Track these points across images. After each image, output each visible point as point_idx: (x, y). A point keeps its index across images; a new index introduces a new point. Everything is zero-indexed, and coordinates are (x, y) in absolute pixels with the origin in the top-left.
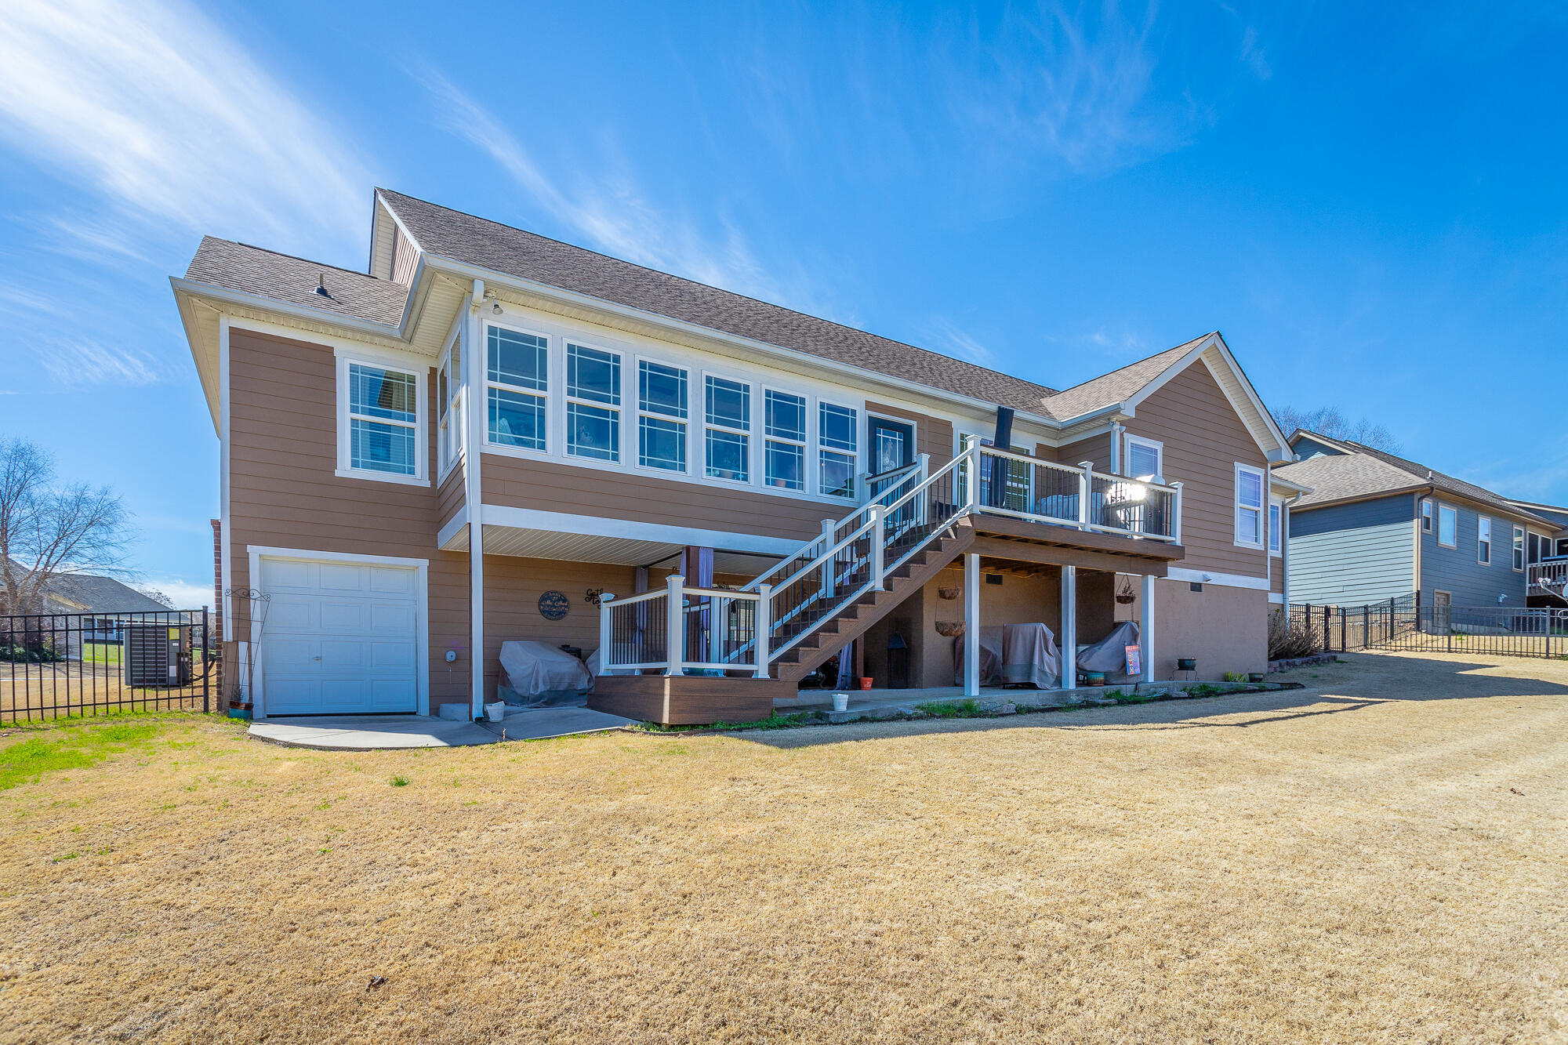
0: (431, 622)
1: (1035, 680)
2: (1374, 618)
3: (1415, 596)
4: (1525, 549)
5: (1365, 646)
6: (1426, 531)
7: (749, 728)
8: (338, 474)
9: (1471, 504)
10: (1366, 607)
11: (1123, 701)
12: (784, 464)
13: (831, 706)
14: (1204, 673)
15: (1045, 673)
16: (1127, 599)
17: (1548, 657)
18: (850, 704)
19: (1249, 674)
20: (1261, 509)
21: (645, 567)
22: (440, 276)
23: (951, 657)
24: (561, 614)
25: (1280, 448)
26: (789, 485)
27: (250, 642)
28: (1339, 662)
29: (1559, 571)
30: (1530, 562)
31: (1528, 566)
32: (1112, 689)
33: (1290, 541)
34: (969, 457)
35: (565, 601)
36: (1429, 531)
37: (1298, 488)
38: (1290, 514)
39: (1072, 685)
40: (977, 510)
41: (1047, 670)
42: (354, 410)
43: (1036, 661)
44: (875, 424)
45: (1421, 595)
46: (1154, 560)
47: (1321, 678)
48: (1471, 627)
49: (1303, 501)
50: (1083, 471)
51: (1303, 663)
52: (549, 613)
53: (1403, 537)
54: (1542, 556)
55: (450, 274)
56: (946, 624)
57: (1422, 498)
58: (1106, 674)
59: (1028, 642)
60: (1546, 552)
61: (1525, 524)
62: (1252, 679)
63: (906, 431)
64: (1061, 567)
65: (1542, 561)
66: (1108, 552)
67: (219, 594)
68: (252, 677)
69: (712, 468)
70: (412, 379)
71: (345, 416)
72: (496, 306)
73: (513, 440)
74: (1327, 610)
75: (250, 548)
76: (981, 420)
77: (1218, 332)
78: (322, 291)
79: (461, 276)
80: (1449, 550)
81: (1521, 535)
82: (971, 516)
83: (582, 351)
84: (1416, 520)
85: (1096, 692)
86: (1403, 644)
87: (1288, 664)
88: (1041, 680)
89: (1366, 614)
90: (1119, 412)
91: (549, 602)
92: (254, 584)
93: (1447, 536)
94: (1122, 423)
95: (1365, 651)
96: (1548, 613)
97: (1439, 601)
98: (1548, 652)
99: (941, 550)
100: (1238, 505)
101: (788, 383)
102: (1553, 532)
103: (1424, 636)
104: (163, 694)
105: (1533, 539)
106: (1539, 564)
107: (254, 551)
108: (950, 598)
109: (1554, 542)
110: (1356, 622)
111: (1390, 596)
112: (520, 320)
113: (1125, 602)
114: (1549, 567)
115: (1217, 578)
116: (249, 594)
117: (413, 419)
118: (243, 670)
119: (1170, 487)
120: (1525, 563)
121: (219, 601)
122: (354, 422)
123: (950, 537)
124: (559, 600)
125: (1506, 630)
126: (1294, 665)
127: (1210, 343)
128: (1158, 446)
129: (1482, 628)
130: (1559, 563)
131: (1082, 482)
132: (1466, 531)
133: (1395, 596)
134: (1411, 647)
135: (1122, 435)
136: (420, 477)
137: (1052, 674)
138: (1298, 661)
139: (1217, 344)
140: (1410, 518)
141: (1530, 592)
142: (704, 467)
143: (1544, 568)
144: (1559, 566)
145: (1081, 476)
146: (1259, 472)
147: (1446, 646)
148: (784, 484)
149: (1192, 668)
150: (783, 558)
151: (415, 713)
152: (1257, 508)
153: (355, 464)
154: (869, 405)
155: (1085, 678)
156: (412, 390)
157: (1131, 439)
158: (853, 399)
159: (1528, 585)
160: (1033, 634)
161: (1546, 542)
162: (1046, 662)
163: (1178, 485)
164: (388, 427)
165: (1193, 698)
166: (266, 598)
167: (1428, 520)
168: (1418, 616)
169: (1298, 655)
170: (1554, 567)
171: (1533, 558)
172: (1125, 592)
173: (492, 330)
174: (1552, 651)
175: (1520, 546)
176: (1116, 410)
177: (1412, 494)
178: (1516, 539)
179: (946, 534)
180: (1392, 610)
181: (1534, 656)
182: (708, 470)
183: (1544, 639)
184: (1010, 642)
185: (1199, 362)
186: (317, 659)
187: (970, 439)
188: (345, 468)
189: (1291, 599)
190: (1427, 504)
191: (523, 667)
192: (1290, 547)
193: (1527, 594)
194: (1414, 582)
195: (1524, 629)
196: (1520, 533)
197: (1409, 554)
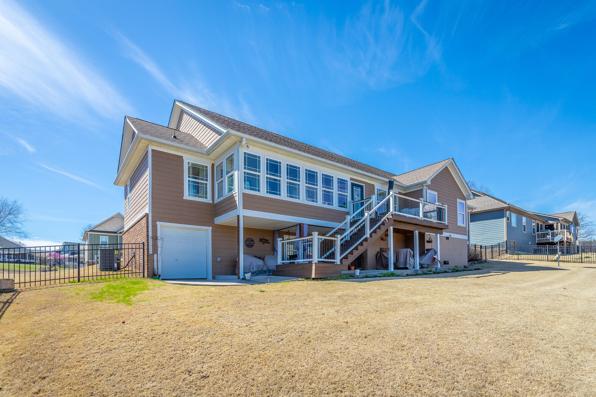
0: (213, 248)
1: (408, 266)
2: (494, 249)
3: (505, 242)
4: (536, 228)
5: (492, 258)
6: (508, 221)
7: (338, 279)
8: (184, 198)
9: (520, 213)
10: (492, 246)
11: (434, 273)
12: (327, 197)
13: (355, 274)
14: (452, 265)
15: (410, 264)
16: (430, 242)
17: (548, 261)
18: (360, 273)
19: (464, 266)
20: (465, 214)
21: (277, 230)
22: (232, 136)
23: (375, 261)
24: (252, 246)
25: (470, 195)
26: (329, 204)
27: (157, 254)
28: (487, 263)
29: (546, 235)
30: (537, 232)
31: (537, 233)
32: (429, 269)
33: (470, 224)
34: (391, 197)
35: (253, 241)
36: (508, 222)
37: (473, 207)
38: (470, 215)
39: (418, 268)
40: (394, 213)
41: (411, 263)
42: (189, 177)
43: (408, 261)
44: (353, 185)
45: (507, 242)
46: (439, 229)
47: (485, 267)
48: (521, 252)
49: (474, 211)
50: (421, 201)
51: (477, 263)
52: (248, 245)
53: (501, 223)
54: (541, 230)
55: (234, 135)
56: (384, 248)
57: (506, 211)
58: (428, 265)
59: (405, 254)
60: (541, 229)
61: (535, 219)
62: (465, 267)
63: (361, 187)
64: (413, 231)
65: (541, 231)
66: (427, 226)
67: (148, 238)
68: (159, 266)
69: (307, 198)
70: (207, 167)
71: (186, 179)
72: (247, 146)
73: (250, 188)
74: (481, 246)
75: (158, 223)
76: (383, 184)
77: (453, 158)
78: (175, 137)
79: (239, 137)
80: (514, 228)
81: (534, 223)
82: (392, 215)
83: (271, 160)
84: (505, 218)
85: (425, 270)
86: (504, 257)
87: (473, 263)
88: (409, 267)
89: (492, 248)
90: (426, 183)
91: (248, 242)
92: (159, 235)
93: (514, 224)
94: (426, 186)
95: (492, 260)
96: (548, 247)
97: (512, 244)
98: (548, 260)
99: (385, 225)
100: (458, 212)
101: (329, 172)
102: (544, 222)
103: (509, 255)
104: (111, 273)
105: (538, 224)
106: (540, 232)
107: (159, 224)
108: (385, 240)
109: (544, 225)
110: (488, 250)
111: (498, 242)
112: (254, 150)
113: (429, 243)
114: (543, 233)
115: (454, 236)
116: (157, 238)
117: (207, 180)
118: (155, 263)
119: (443, 206)
120: (536, 232)
121: (148, 240)
122: (189, 181)
123: (386, 221)
124: (251, 241)
125: (531, 254)
126: (475, 263)
127: (450, 162)
128: (436, 193)
129: (524, 253)
130: (545, 232)
131: (421, 205)
132: (519, 221)
133: (500, 242)
134: (506, 258)
135: (426, 190)
136: (209, 200)
137: (412, 265)
138: (476, 262)
139: (452, 162)
140: (503, 217)
141: (538, 241)
142: (305, 198)
143: (542, 234)
144: (546, 233)
145: (420, 203)
146: (464, 202)
147: (517, 258)
148: (327, 204)
149: (448, 264)
150: (334, 228)
151: (206, 279)
152: (463, 213)
153: (189, 195)
154: (351, 179)
155: (422, 267)
156: (207, 170)
157: (429, 191)
158: (346, 177)
159: (537, 239)
160: (406, 252)
161: (541, 225)
162: (410, 261)
163: (446, 206)
164: (198, 183)
165: (453, 272)
166: (162, 239)
167: (508, 218)
168: (506, 248)
169: (475, 261)
170: (545, 233)
171: (538, 231)
172: (429, 239)
173: (245, 153)
174: (549, 259)
175: (534, 227)
176: (425, 182)
177: (504, 209)
178: (533, 224)
179: (385, 220)
180: (499, 246)
181: (544, 261)
182: (306, 199)
183: (547, 256)
184: (399, 255)
185: (447, 167)
186: (176, 260)
187: (391, 191)
188: (187, 195)
189: (471, 243)
190: (508, 212)
191: (247, 263)
192: (470, 226)
193: (537, 242)
194: (505, 238)
195: (539, 253)
196: (534, 222)
197: (503, 229)
